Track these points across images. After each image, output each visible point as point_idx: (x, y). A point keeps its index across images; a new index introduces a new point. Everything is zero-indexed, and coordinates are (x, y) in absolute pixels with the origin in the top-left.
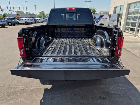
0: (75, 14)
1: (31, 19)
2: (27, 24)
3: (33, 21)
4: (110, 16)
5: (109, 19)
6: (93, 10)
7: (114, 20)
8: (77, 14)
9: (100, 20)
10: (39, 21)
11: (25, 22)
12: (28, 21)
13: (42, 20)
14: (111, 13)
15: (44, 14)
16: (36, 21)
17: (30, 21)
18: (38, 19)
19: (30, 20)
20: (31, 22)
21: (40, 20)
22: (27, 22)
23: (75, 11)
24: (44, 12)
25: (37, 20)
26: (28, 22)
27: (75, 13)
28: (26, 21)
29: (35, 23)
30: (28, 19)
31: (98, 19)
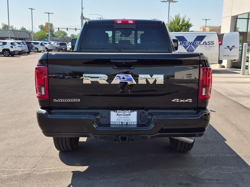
0: (133, 32)
1: (19, 43)
2: (8, 56)
3: (25, 48)
4: (221, 37)
5: (220, 45)
6: (183, 21)
7: (231, 47)
8: (138, 32)
9: (196, 47)
10: (41, 48)
11: (4, 50)
12: (12, 47)
13: (47, 46)
14: (226, 30)
15: (52, 31)
16: (32, 46)
17: (17, 48)
18: (37, 43)
19: (17, 45)
20: (20, 49)
21: (42, 44)
22: (8, 50)
23: (134, 27)
24: (51, 25)
25: (36, 46)
26: (12, 50)
27: (133, 29)
28: (6, 47)
29: (28, 53)
30: (12, 43)
31: (193, 44)
